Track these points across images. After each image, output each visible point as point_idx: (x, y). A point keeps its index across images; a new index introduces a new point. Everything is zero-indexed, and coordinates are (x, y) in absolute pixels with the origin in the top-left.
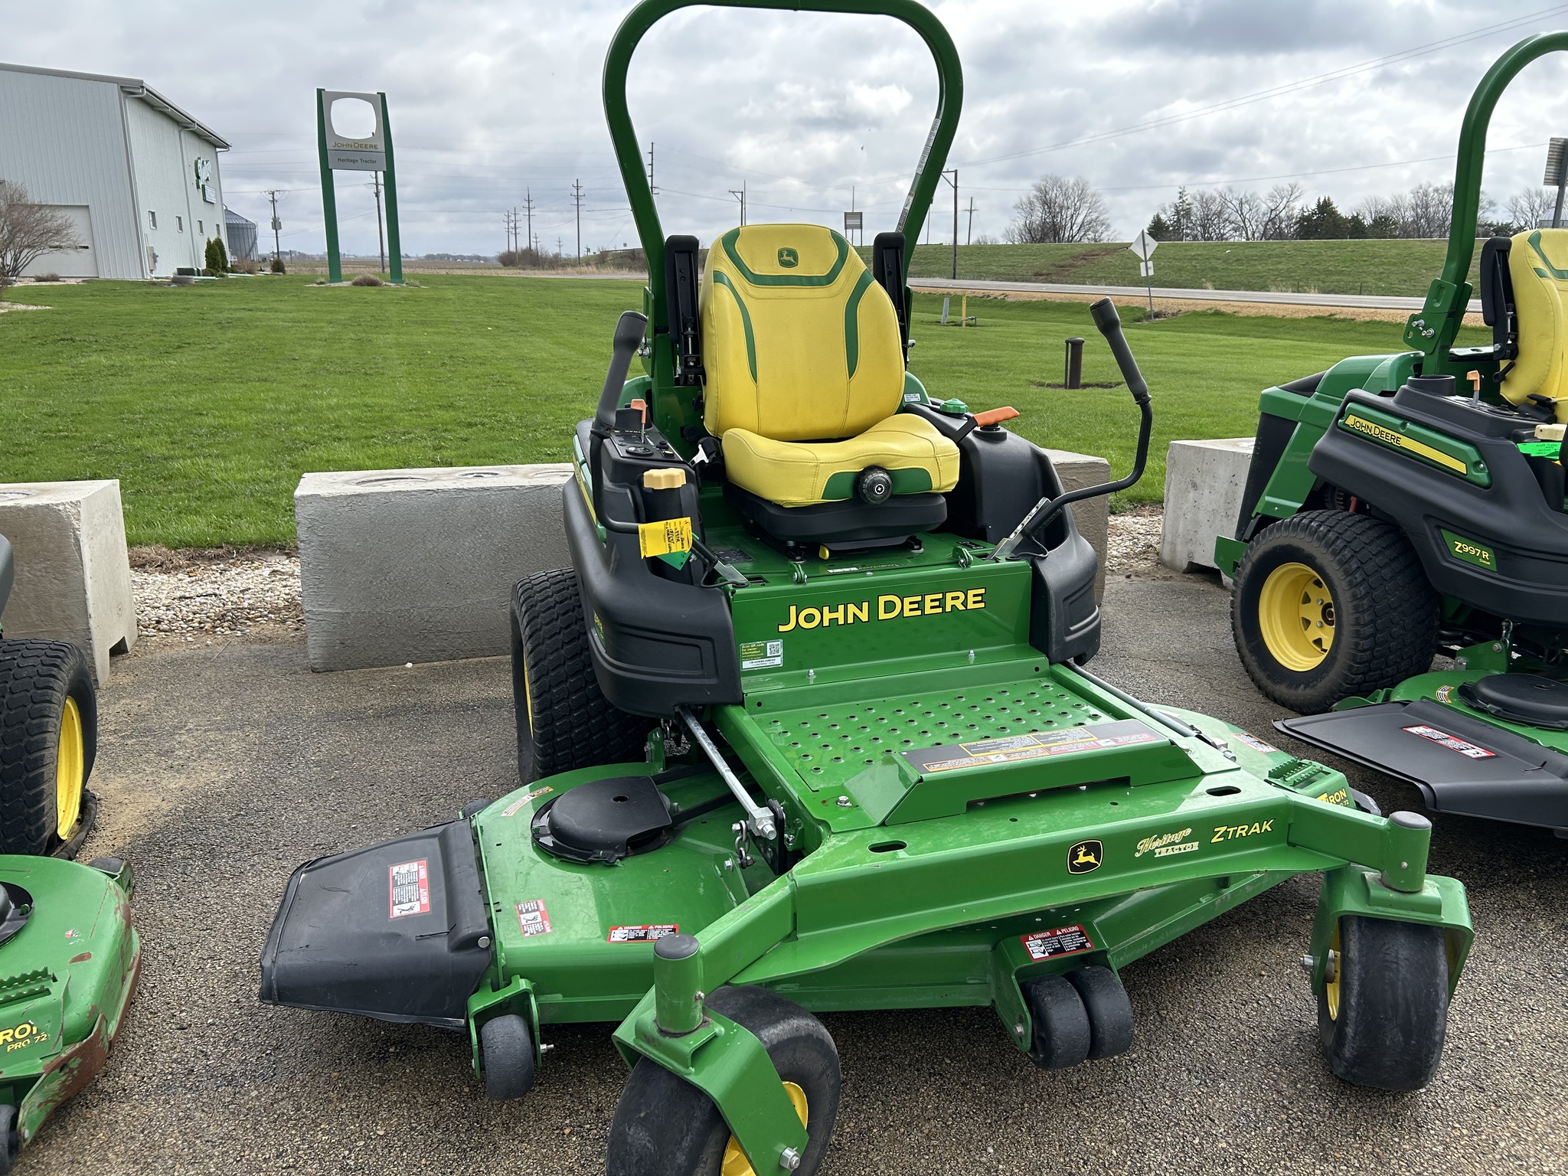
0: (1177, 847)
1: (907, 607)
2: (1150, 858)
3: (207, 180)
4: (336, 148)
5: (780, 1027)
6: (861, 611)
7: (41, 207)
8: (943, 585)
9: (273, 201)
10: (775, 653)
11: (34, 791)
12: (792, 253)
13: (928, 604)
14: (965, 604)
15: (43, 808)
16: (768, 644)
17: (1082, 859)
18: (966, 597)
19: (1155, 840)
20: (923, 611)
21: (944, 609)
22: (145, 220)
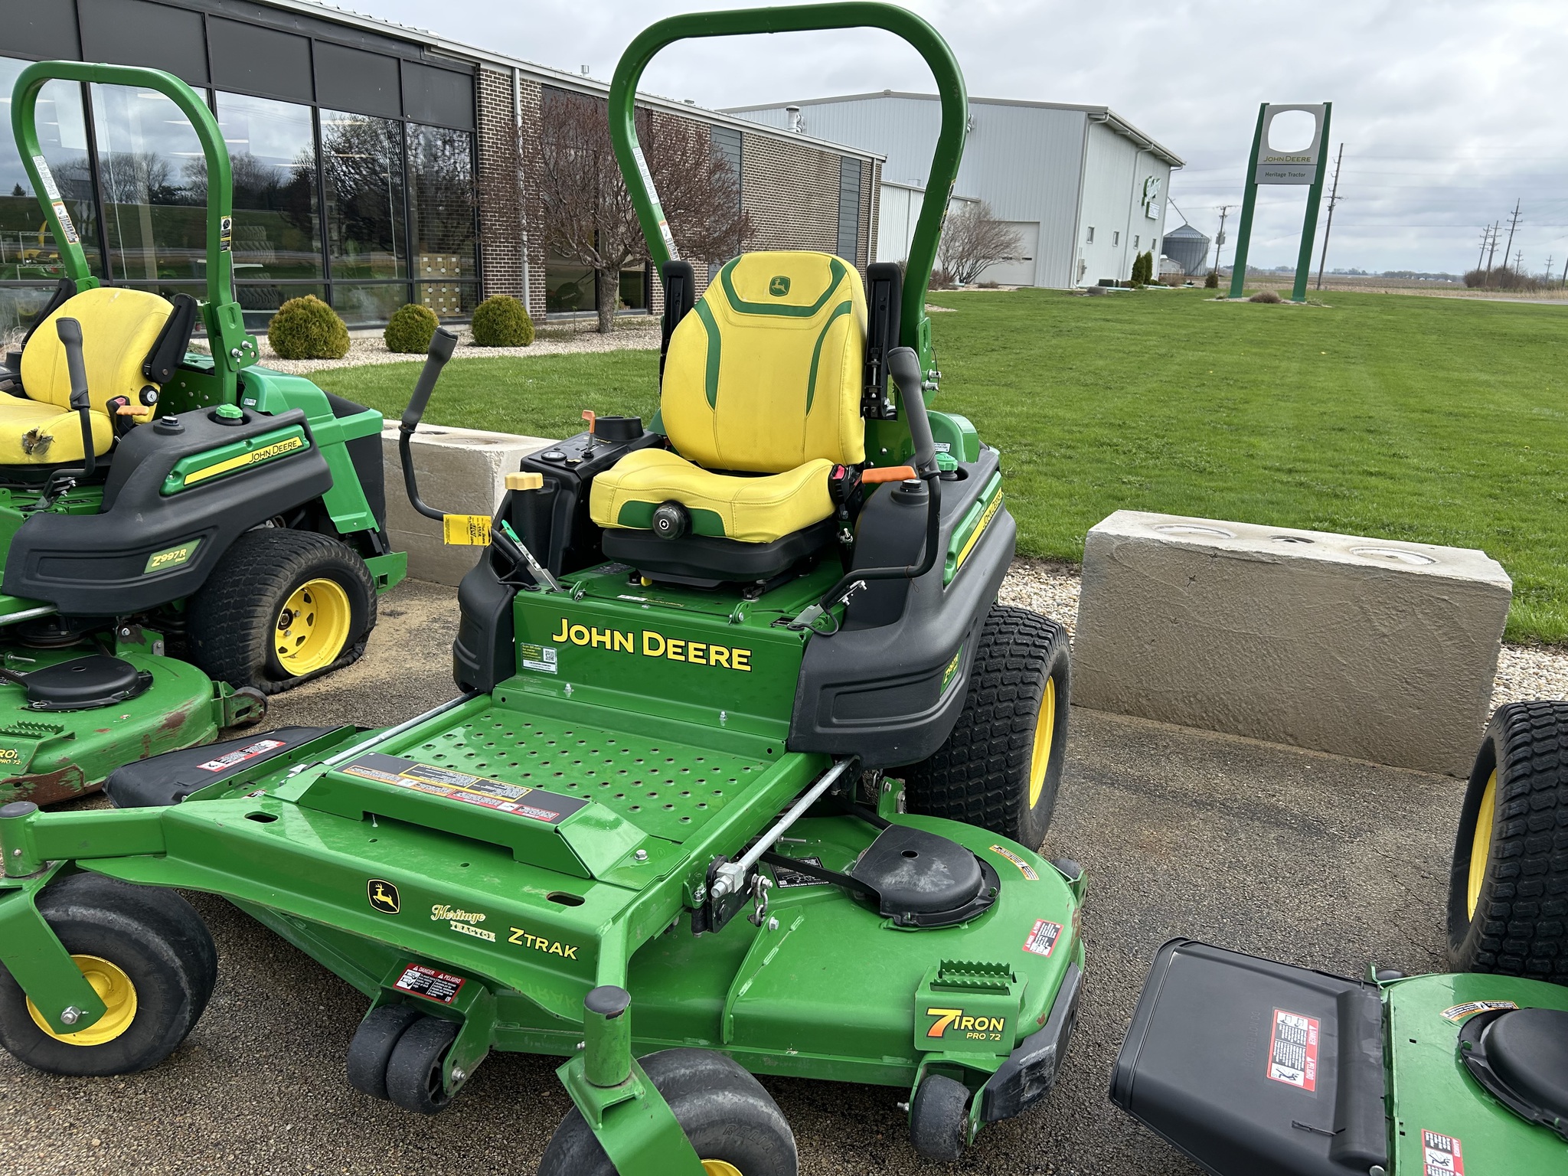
1: (671, 648)
2: (444, 926)
3: (1154, 197)
4: (1268, 162)
8: (709, 637)
10: (549, 662)
13: (692, 653)
14: (729, 660)
16: (544, 650)
20: (687, 657)
21: (708, 660)
22: (1083, 234)
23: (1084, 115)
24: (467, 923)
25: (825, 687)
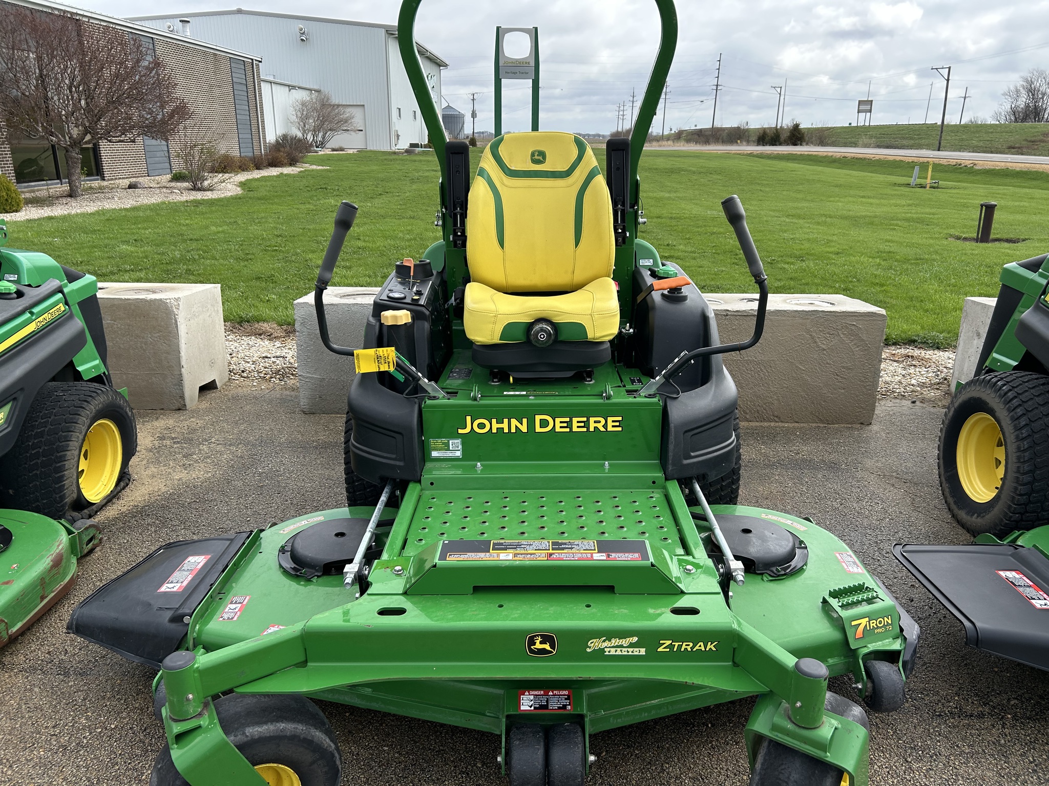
0: (624, 649)
1: (559, 425)
2: (600, 655)
3: (433, 87)
4: (505, 65)
5: (265, 727)
6: (522, 424)
7: (338, 106)
8: (587, 412)
9: (473, 100)
10: (456, 449)
11: (59, 475)
12: (542, 154)
13: (575, 424)
14: (605, 426)
15: (64, 485)
16: (451, 441)
17: (538, 646)
18: (606, 422)
19: (604, 641)
20: (571, 429)
21: (588, 428)
22: (394, 113)
23: (383, 31)
24: (621, 646)
25: (686, 432)
